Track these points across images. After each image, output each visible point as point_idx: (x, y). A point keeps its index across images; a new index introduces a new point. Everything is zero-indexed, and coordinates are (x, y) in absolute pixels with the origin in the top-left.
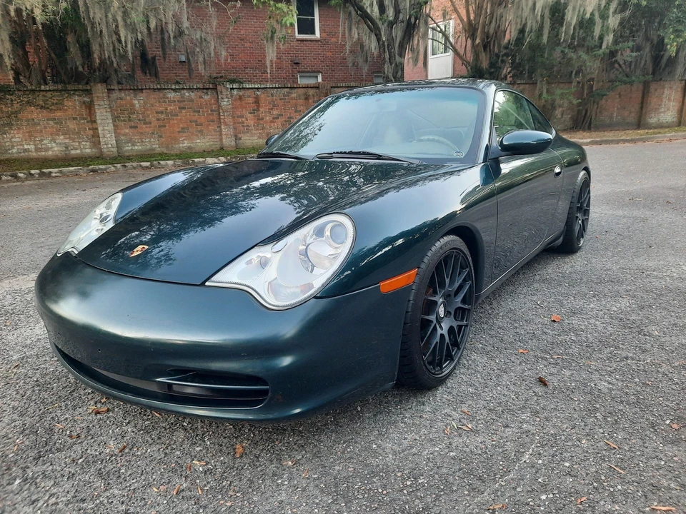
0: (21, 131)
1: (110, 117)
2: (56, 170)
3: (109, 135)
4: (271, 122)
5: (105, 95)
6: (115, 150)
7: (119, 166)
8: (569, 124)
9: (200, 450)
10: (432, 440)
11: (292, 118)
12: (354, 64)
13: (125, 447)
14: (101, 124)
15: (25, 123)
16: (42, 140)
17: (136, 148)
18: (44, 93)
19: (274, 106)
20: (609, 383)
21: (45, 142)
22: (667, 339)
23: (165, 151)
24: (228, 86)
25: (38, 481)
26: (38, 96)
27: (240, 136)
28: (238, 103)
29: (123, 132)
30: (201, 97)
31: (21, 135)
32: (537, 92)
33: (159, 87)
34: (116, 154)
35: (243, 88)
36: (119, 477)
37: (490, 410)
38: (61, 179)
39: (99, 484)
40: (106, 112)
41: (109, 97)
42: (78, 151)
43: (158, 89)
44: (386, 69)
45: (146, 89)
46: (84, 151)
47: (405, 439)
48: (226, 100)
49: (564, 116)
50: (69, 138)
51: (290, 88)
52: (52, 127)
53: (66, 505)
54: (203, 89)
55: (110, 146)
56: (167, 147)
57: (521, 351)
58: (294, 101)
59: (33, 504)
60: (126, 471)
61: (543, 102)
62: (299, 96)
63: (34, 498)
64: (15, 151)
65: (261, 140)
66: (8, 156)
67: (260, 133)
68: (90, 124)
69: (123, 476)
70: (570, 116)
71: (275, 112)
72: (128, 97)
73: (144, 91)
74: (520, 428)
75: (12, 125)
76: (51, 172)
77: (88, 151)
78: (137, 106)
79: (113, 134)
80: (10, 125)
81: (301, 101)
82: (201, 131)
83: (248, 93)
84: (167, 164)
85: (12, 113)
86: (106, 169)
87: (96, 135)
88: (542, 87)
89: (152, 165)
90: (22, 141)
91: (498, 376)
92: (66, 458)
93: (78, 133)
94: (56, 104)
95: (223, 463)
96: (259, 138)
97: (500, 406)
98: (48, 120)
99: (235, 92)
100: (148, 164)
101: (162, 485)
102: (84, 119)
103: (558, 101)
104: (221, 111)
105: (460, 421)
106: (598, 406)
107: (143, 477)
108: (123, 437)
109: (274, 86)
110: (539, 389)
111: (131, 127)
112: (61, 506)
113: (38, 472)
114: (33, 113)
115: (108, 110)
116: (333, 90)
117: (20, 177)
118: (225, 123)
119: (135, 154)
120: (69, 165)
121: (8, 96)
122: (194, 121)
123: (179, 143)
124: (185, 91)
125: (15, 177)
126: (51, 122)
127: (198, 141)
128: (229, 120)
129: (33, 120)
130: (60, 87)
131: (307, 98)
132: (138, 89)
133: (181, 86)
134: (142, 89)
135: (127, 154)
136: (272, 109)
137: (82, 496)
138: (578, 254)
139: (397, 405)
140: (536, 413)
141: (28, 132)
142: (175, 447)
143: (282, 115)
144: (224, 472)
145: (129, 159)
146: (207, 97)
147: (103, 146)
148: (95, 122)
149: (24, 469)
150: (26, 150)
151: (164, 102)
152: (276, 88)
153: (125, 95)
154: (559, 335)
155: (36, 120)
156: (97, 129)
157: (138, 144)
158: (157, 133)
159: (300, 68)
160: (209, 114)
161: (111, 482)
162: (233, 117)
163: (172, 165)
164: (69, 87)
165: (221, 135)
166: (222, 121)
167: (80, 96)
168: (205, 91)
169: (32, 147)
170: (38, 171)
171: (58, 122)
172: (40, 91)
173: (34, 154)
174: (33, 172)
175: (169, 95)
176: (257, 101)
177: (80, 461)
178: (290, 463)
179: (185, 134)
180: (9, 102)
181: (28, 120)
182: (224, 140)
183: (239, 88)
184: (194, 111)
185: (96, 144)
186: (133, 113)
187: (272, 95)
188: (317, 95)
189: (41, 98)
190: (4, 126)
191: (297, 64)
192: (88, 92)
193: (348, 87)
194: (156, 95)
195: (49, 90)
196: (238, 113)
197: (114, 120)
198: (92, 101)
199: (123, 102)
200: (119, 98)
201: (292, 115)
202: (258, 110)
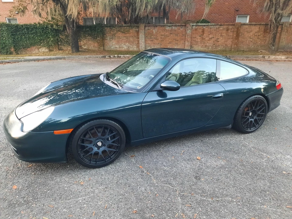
1: (144, 37)
2: (123, 55)
3: (143, 44)
4: (208, 40)
5: (143, 28)
11: (219, 39)
14: (141, 39)
15: (117, 38)
16: (121, 44)
19: (211, 33)
21: (122, 45)
24: (191, 24)
27: (193, 46)
28: (194, 32)
29: (147, 42)
30: (179, 29)
31: (115, 42)
33: (163, 25)
35: (198, 25)
38: (123, 59)
41: (145, 29)
42: (132, 49)
43: (163, 26)
44: (271, 16)
48: (189, 30)
50: (130, 44)
52: (125, 39)
54: (181, 26)
55: (142, 48)
58: (221, 31)
62: (224, 29)
64: (113, 47)
65: (202, 48)
66: (111, 49)
67: (202, 45)
68: (137, 39)
71: (211, 36)
73: (158, 27)
75: (113, 38)
76: (121, 56)
77: (135, 49)
78: (154, 32)
81: (224, 31)
82: (177, 43)
83: (200, 27)
85: (114, 34)
87: (138, 43)
90: (115, 44)
93: (133, 42)
94: (127, 31)
96: (202, 47)
98: (124, 37)
99: (194, 27)
102: (135, 37)
104: (186, 35)
109: (212, 24)
111: (151, 41)
114: (120, 34)
115: (144, 34)
116: (242, 26)
118: (187, 40)
120: (128, 54)
121: (113, 28)
122: (175, 39)
124: (173, 27)
125: (110, 57)
128: (189, 39)
130: (129, 25)
131: (228, 30)
132: (155, 26)
133: (172, 25)
134: (157, 26)
136: (209, 35)
141: (117, 41)
143: (214, 37)
146: (181, 29)
147: (140, 48)
148: (139, 38)
150: (116, 47)
151: (165, 31)
152: (213, 25)
153: (151, 28)
155: (120, 37)
156: (139, 41)
158: (160, 43)
159: (239, 13)
160: (182, 36)
162: (191, 38)
164: (132, 25)
165: (185, 45)
167: (135, 28)
168: (181, 27)
169: (118, 46)
170: (117, 55)
171: (127, 38)
172: (123, 26)
173: (118, 49)
174: (115, 55)
175: (167, 28)
178: (34, 174)
179: (170, 44)
180: (113, 30)
181: (118, 37)
183: (196, 25)
184: (176, 35)
185: (138, 47)
186: (152, 35)
187: (211, 28)
188: (233, 28)
189: (123, 29)
190: (111, 38)
191: (237, 11)
192: (138, 27)
193: (251, 25)
194: (162, 28)
195: (126, 26)
196: (194, 36)
197: (145, 38)
198: (139, 30)
199: (150, 31)
200: (148, 29)
201: (219, 38)
202: (203, 35)
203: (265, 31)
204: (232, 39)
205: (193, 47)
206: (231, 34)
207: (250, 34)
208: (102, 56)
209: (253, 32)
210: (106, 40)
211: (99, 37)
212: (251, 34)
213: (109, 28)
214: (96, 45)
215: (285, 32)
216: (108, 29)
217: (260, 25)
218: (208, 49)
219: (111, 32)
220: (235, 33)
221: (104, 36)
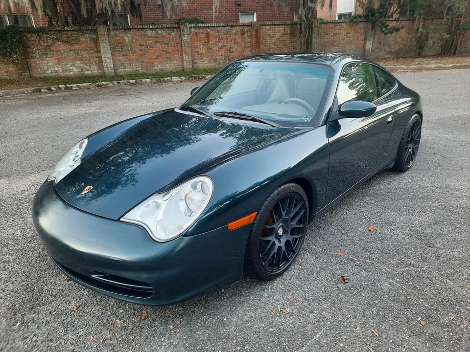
0: (53, 58)
1: (109, 49)
2: (75, 85)
3: (109, 61)
4: (218, 51)
5: (106, 33)
6: (113, 71)
7: (115, 82)
8: (439, 50)
9: (122, 312)
10: (261, 318)
11: (232, 48)
12: (278, 6)
13: (80, 306)
14: (104, 53)
15: (55, 53)
16: (66, 65)
17: (127, 69)
18: (67, 32)
19: (219, 39)
20: (391, 284)
21: (68, 66)
22: (445, 251)
23: (146, 72)
24: (188, 26)
25: (29, 324)
26: (63, 34)
27: (195, 61)
28: (195, 38)
29: (117, 58)
30: (169, 34)
31: (53, 61)
32: (415, 27)
33: (141, 27)
34: (113, 74)
35: (198, 27)
36: (73, 326)
37: (305, 299)
38: (78, 92)
39: (61, 330)
40: (107, 45)
41: (108, 34)
42: (90, 72)
43: (140, 28)
44: (300, 11)
45: (133, 28)
46: (93, 71)
47: (246, 315)
48: (186, 36)
49: (435, 45)
50: (83, 63)
51: (231, 26)
52: (72, 55)
53: (42, 342)
54: (171, 28)
55: (110, 68)
56: (147, 69)
57: (340, 253)
58: (233, 36)
59: (24, 340)
60: (78, 323)
61: (419, 35)
62: (237, 32)
63: (26, 335)
64: (50, 71)
65: (210, 64)
66: (45, 75)
67: (209, 59)
68: (96, 53)
69: (76, 326)
70: (440, 45)
71: (220, 44)
72: (121, 34)
73: (131, 30)
74: (320, 314)
75: (48, 54)
76: (72, 87)
77: (96, 72)
78: (127, 40)
79: (112, 61)
80: (46, 54)
81: (239, 36)
82: (169, 58)
83: (201, 30)
84: (146, 82)
85: (47, 46)
86: (107, 85)
87: (101, 61)
88: (419, 23)
89: (136, 82)
90: (54, 65)
91: (318, 273)
92: (46, 310)
93: (89, 60)
94: (75, 39)
95: (133, 323)
96: (209, 62)
97: (313, 296)
98: (70, 50)
99: (193, 30)
100: (134, 81)
101: (96, 334)
102: (93, 50)
103: (431, 34)
104: (183, 44)
105: (284, 306)
106: (376, 302)
107: (86, 328)
108: (80, 298)
109: (220, 25)
110: (342, 286)
111: (123, 55)
112: (39, 343)
113: (30, 318)
114: (62, 47)
115: (108, 44)
116: (262, 27)
117: (53, 90)
118: (185, 52)
119: (126, 73)
120: (84, 82)
121: (44, 35)
122: (164, 51)
123: (154, 67)
124: (159, 30)
126: (72, 52)
127: (168, 65)
128: (188, 50)
129: (60, 50)
130: (77, 28)
131: (243, 34)
132: (127, 29)
133: (156, 27)
134: (130, 29)
135: (121, 74)
136: (218, 42)
137: (51, 337)
138: (407, 173)
139: (247, 290)
140: (334, 303)
141: (57, 59)
142: (108, 308)
143: (224, 46)
144: (133, 329)
145: (122, 77)
146: (173, 34)
147: (105, 69)
148: (100, 52)
149: (23, 316)
150: (56, 71)
151: (145, 37)
152: (221, 26)
153: (119, 33)
154: (370, 242)
155: (62, 51)
156: (101, 57)
157: (128, 67)
158: (140, 60)
159: (242, 8)
160: (175, 46)
161: (68, 329)
162: (191, 47)
163: (150, 82)
164: (83, 28)
165: (182, 60)
166: (183, 50)
167: (89, 34)
168: (172, 29)
169: (60, 69)
170: (63, 86)
171: (76, 52)
172: (64, 31)
173: (61, 74)
174: (60, 86)
175: (148, 33)
176: (208, 36)
177: (54, 313)
178: (172, 327)
179: (158, 60)
180: (45, 39)
181: (57, 51)
182: (185, 64)
183: (196, 27)
184: (165, 44)
185: (101, 67)
186: (125, 46)
187: (218, 32)
188: (250, 31)
189: (65, 35)
190: (42, 55)
191: (239, 5)
192: (95, 31)
193: (273, 25)
194: (139, 33)
195: (70, 30)
196: (195, 44)
197: (112, 51)
198: (97, 37)
199: (117, 38)
200: (116, 36)
201: (232, 46)
202: (208, 42)
203: (292, 34)
204: (250, 47)
205: (196, 63)
206: (249, 40)
207: (273, 38)
208: (32, 89)
209: (277, 36)
210: (33, 57)
211: (16, 54)
212: (275, 38)
213: (34, 35)
214: (11, 69)
215: (316, 35)
216: (33, 37)
217: (285, 25)
218: (219, 64)
219: (41, 42)
220: (254, 38)
221: (27, 50)
